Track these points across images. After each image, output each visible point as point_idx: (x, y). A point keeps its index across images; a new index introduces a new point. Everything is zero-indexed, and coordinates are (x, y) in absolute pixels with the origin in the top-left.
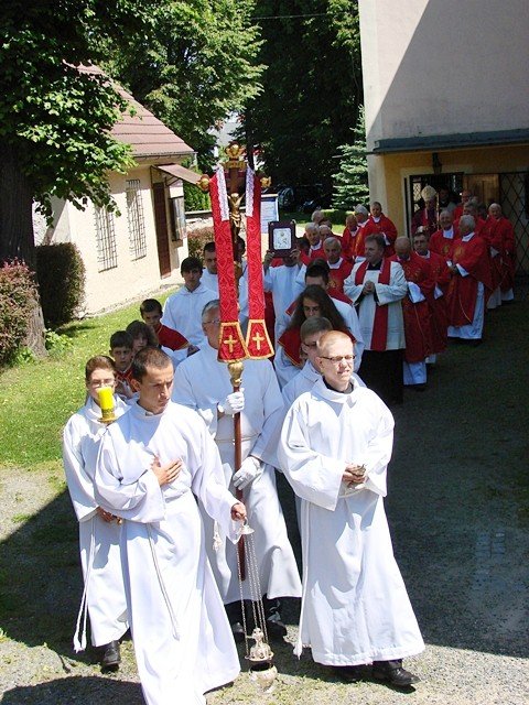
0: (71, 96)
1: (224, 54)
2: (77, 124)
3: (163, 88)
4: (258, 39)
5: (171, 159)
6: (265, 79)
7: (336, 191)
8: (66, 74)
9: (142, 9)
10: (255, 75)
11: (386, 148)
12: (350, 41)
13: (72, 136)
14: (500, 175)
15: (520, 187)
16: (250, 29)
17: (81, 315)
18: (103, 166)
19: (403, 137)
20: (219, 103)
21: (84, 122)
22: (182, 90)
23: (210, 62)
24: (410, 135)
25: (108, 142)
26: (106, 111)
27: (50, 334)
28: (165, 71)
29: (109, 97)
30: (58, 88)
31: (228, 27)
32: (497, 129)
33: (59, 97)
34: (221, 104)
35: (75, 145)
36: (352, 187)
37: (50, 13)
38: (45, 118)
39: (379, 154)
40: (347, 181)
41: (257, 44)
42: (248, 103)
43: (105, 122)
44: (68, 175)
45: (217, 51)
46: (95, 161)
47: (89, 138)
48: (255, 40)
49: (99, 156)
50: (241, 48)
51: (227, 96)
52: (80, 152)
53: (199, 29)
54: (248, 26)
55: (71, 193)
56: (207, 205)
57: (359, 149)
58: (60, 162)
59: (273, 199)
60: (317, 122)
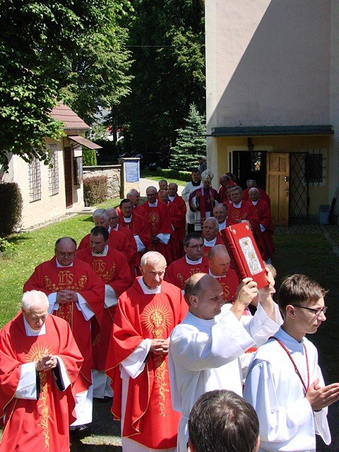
0: (28, 89)
1: (109, 67)
2: (31, 107)
3: (69, 86)
4: (130, 59)
5: (77, 132)
6: (132, 84)
7: (173, 158)
8: (24, 75)
10: (126, 81)
11: (218, 133)
12: (186, 64)
13: (27, 114)
14: (290, 153)
15: (302, 162)
16: (125, 53)
17: (18, 230)
18: (45, 135)
19: (230, 126)
20: (103, 98)
21: (35, 106)
22: (80, 88)
23: (99, 72)
24: (234, 125)
25: (49, 120)
26: (49, 100)
27: (4, 242)
28: (70, 76)
29: (52, 91)
30: (20, 83)
31: (112, 51)
32: (289, 125)
33: (20, 89)
34: (105, 99)
35: (29, 121)
36: (183, 155)
37: (17, 36)
38: (10, 102)
39: (215, 136)
40: (180, 152)
41: (129, 62)
42: (122, 99)
43: (47, 106)
44: (22, 139)
45: (104, 65)
46: (40, 131)
47: (37, 116)
48: (128, 60)
49: (43, 128)
50: (119, 64)
51: (109, 94)
52: (31, 125)
53: (93, 51)
54: (123, 51)
55: (22, 151)
56: (94, 163)
57: (189, 132)
58: (17, 131)
59: (137, 161)
60: (161, 114)
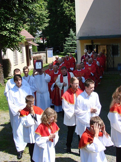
0: (12, 25)
1: (41, 16)
2: (13, 31)
3: (26, 23)
4: (48, 13)
5: (30, 40)
6: (49, 22)
7: (65, 48)
8: (11, 19)
9: (28, 5)
10: (47, 21)
11: (81, 39)
12: (68, 14)
13: (12, 34)
14: (107, 45)
15: (111, 48)
16: (46, 11)
17: (10, 76)
18: (19, 41)
21: (15, 31)
22: (31, 24)
23: (37, 18)
24: (86, 36)
25: (20, 36)
26: (20, 28)
27: (5, 80)
28: (27, 20)
30: (9, 23)
31: (41, 10)
32: (106, 35)
33: (9, 25)
34: (40, 28)
35: (13, 36)
36: (68, 47)
39: (80, 40)
40: (67, 46)
42: (46, 27)
43: (19, 31)
44: (10, 43)
45: (39, 15)
46: (17, 40)
47: (16, 34)
49: (18, 39)
50: (44, 15)
51: (41, 26)
52: (14, 38)
53: (35, 10)
57: (70, 39)
58: (9, 40)
59: (52, 50)
60: (60, 33)
